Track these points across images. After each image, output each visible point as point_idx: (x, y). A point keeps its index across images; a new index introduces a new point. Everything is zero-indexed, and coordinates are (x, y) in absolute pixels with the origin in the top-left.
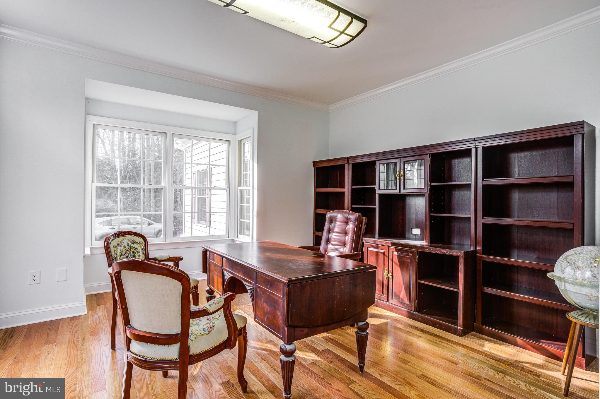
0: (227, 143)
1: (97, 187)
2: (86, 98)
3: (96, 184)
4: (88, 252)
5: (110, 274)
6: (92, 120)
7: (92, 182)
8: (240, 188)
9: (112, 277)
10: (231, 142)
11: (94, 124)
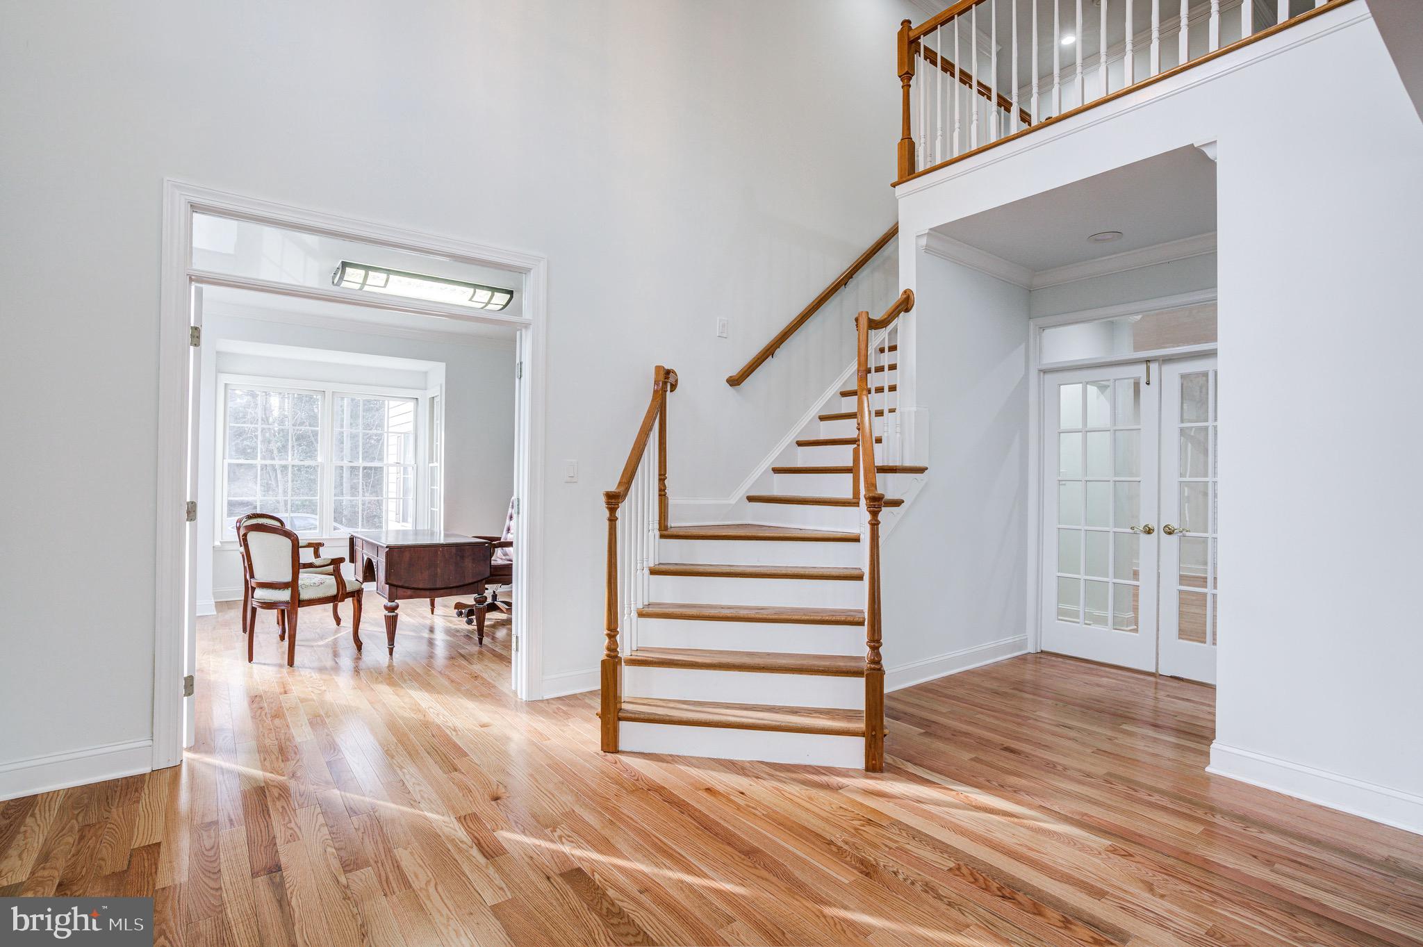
0: (415, 401)
1: (230, 465)
2: (217, 352)
3: (227, 461)
4: (217, 543)
5: (241, 553)
6: (224, 379)
7: (224, 458)
8: (431, 465)
9: (243, 556)
10: (420, 400)
11: (226, 384)
